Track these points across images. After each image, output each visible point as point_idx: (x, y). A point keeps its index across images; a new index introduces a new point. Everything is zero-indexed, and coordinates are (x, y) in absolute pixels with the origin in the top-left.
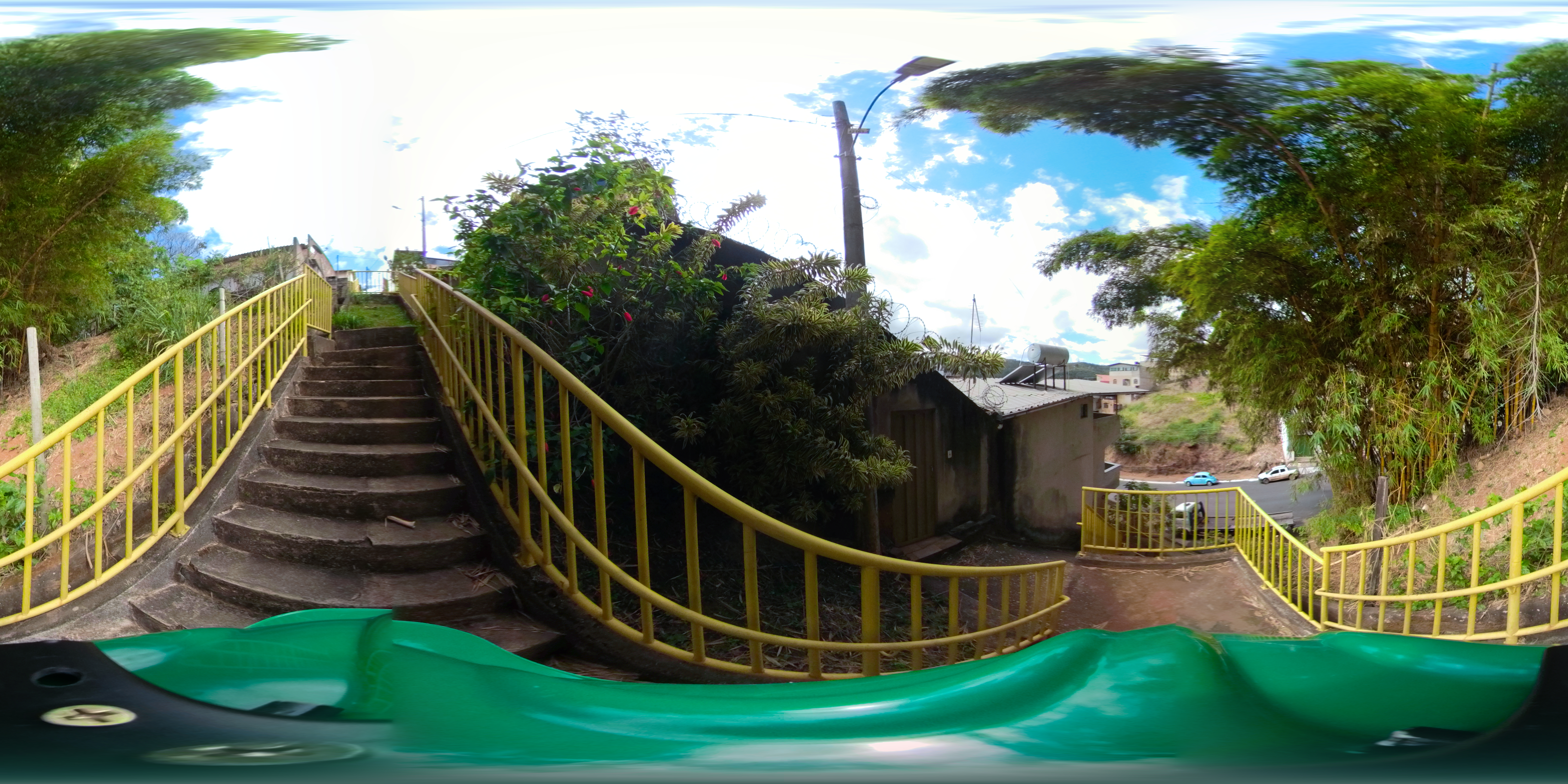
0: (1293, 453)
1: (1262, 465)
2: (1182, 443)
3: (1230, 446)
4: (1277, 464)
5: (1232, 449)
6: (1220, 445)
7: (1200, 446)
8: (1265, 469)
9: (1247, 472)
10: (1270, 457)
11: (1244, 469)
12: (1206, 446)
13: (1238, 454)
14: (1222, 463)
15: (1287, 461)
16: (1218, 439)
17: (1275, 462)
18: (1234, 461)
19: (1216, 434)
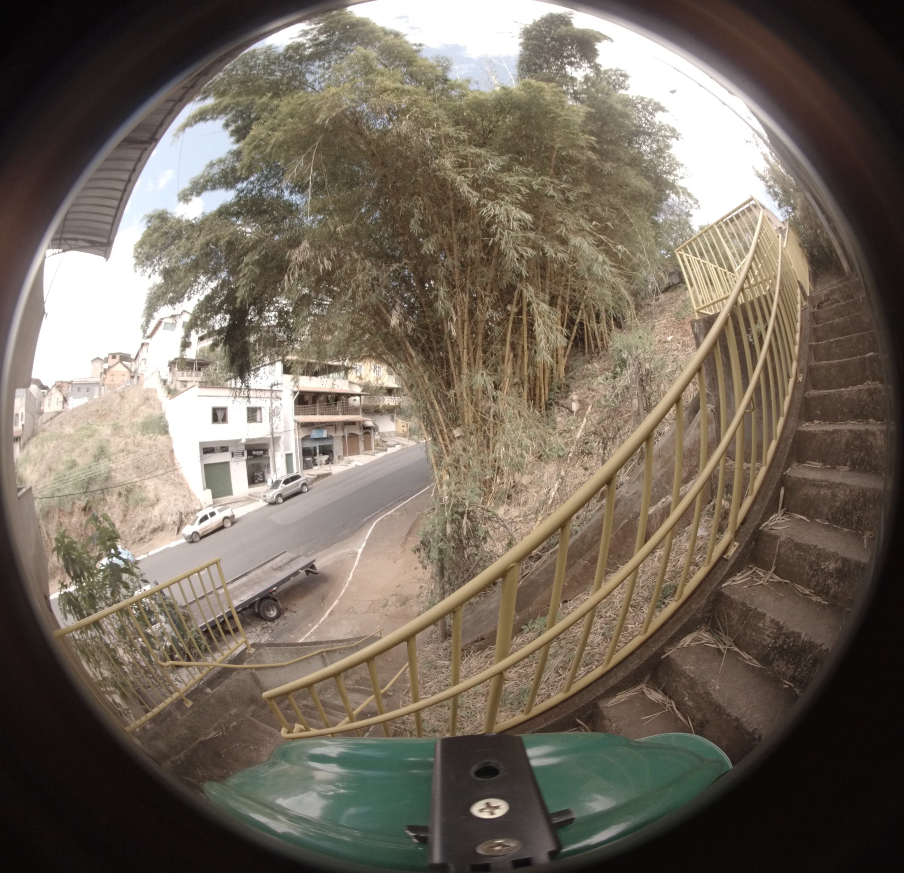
0: (209, 491)
4: (195, 512)
6: (115, 496)
7: (94, 505)
10: (181, 505)
11: (154, 531)
12: (101, 503)
13: (139, 508)
15: (204, 506)
18: (139, 520)
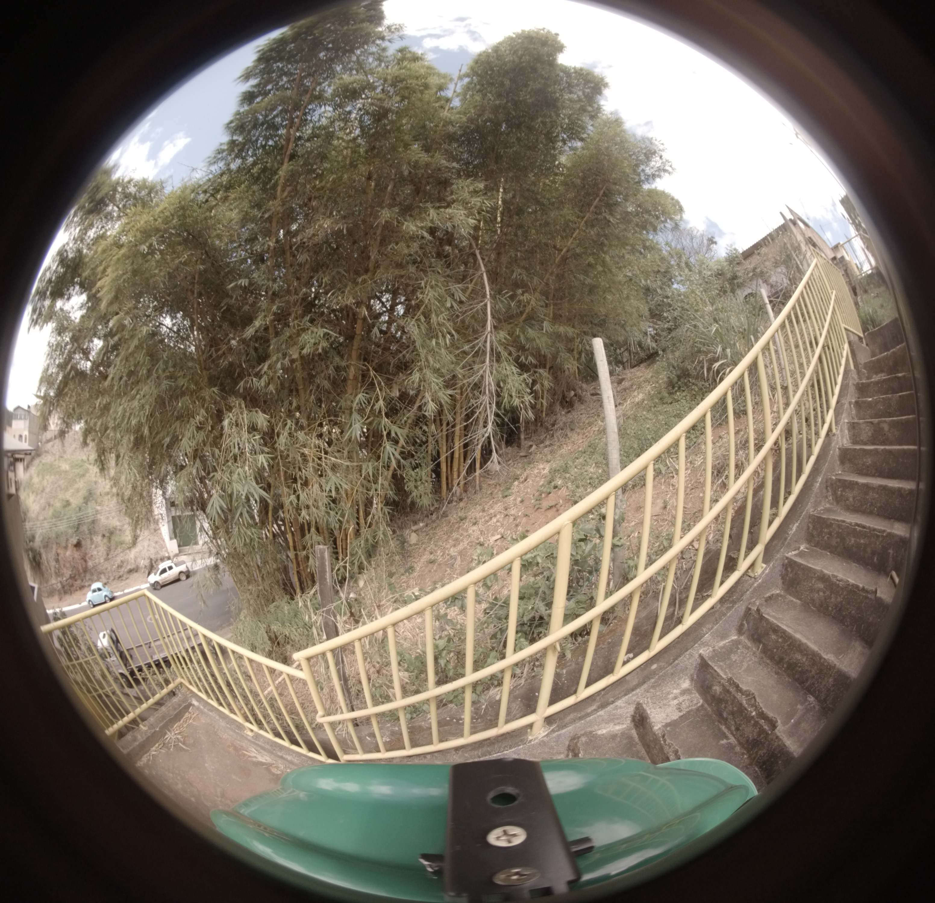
0: (175, 541)
1: (147, 562)
2: (67, 540)
3: (110, 539)
4: (162, 560)
5: (113, 543)
7: (83, 543)
8: (151, 568)
9: (135, 575)
10: (152, 551)
11: (130, 571)
12: (89, 542)
13: (119, 550)
14: (107, 565)
15: (171, 555)
16: (97, 529)
17: (159, 556)
18: (119, 560)
19: (93, 522)
